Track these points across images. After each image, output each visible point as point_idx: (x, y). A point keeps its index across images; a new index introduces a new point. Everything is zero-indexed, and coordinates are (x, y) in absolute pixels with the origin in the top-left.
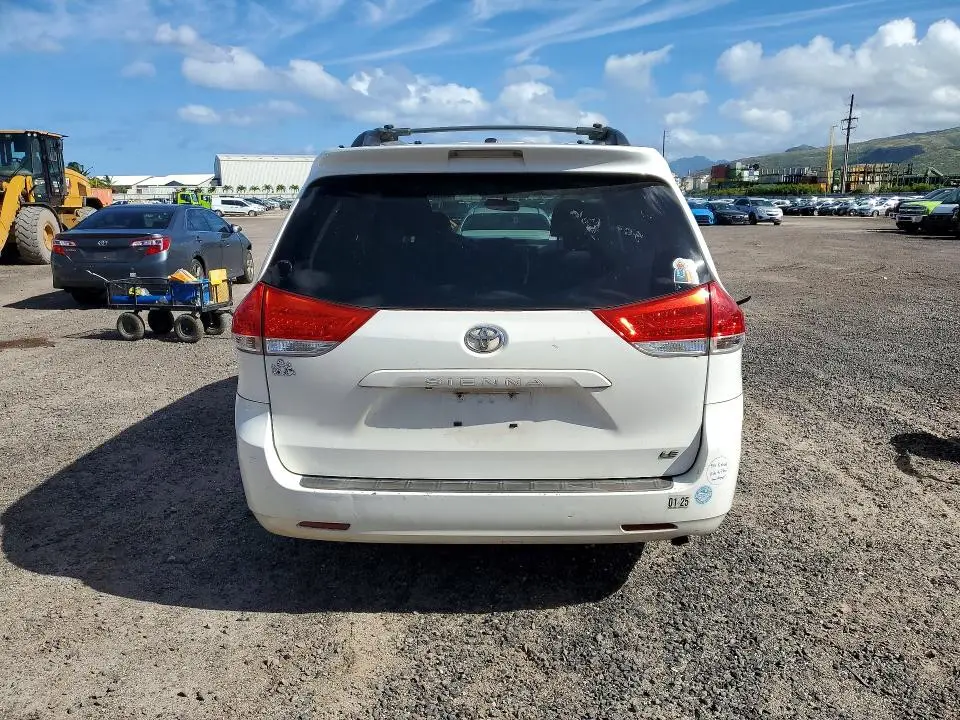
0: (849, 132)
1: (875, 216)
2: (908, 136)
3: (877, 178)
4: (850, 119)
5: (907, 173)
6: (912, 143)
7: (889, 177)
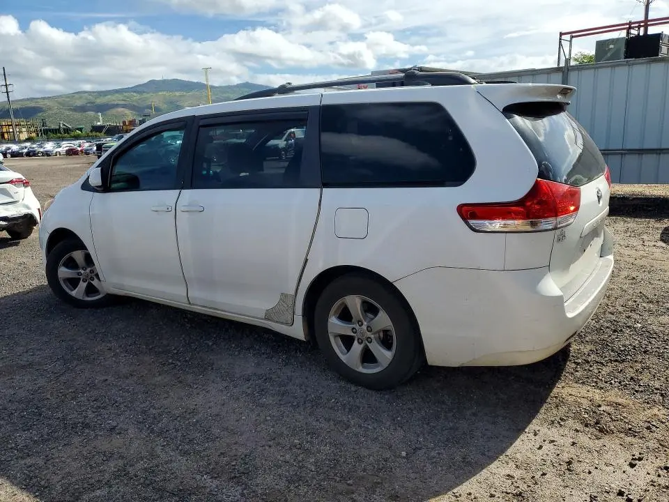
0: (8, 95)
1: (58, 156)
2: (28, 99)
3: (24, 130)
4: (6, 85)
5: (43, 126)
6: (33, 104)
7: (32, 129)
